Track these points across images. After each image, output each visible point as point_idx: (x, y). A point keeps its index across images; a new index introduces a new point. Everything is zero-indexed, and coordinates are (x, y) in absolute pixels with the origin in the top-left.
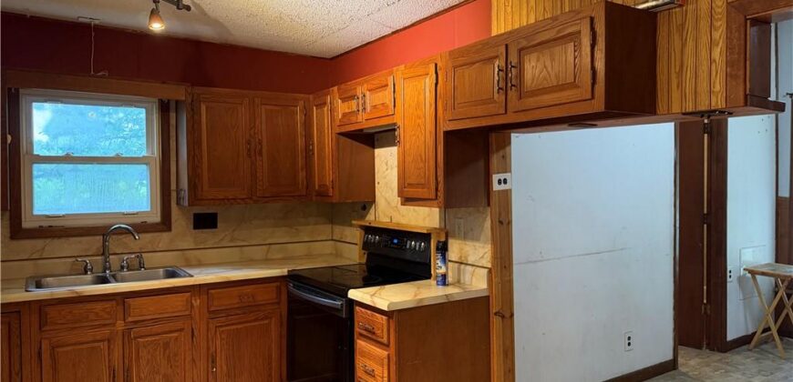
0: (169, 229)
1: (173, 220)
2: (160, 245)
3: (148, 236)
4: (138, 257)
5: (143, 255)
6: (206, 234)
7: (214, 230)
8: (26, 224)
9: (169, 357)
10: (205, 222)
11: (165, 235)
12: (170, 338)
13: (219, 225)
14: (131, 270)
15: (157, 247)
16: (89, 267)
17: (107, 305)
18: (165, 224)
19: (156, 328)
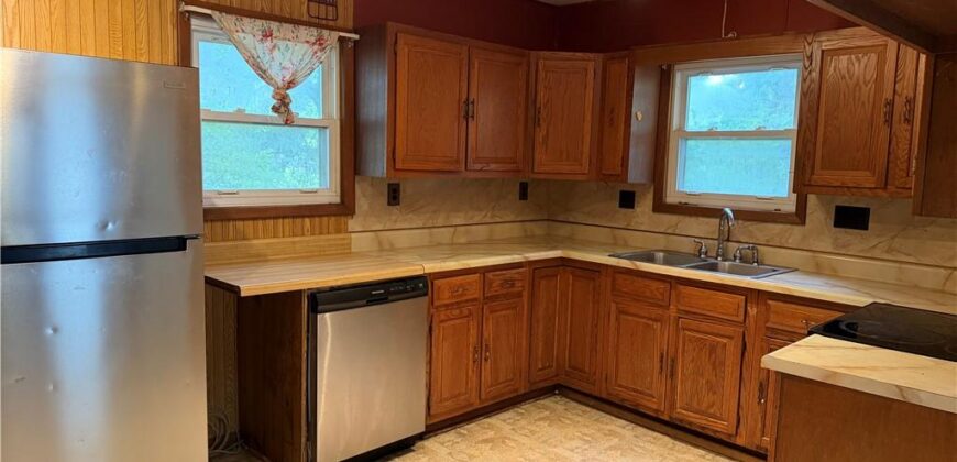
0: (803, 223)
1: (808, 211)
2: (790, 241)
3: (777, 228)
4: (753, 248)
5: (759, 247)
6: (850, 236)
7: (863, 232)
8: (670, 199)
9: (715, 362)
10: (851, 218)
11: (797, 229)
12: (719, 342)
13: (870, 225)
14: (744, 262)
15: (787, 241)
16: (703, 250)
17: (662, 286)
18: (800, 216)
19: (704, 326)
